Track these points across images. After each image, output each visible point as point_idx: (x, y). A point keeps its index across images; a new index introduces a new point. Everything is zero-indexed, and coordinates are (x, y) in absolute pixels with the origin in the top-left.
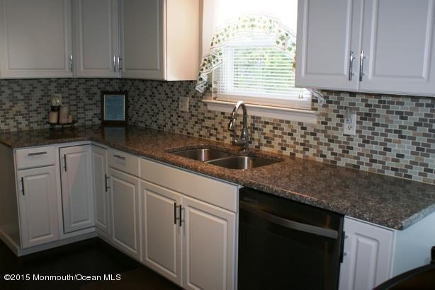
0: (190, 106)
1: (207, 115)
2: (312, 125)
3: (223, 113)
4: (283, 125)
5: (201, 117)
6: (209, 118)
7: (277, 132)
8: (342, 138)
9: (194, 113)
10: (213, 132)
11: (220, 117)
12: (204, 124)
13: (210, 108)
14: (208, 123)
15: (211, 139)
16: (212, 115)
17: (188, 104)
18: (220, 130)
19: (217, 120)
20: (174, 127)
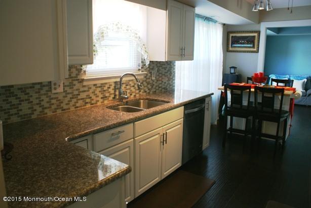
0: (64, 86)
1: (82, 89)
3: (95, 85)
4: (131, 83)
5: (76, 93)
6: (85, 91)
7: (128, 87)
8: (151, 82)
9: (69, 91)
10: (88, 100)
11: (94, 88)
12: (79, 97)
13: (85, 83)
14: (83, 95)
15: (87, 106)
16: (86, 89)
17: (62, 85)
18: (94, 97)
19: (91, 91)
20: (46, 111)
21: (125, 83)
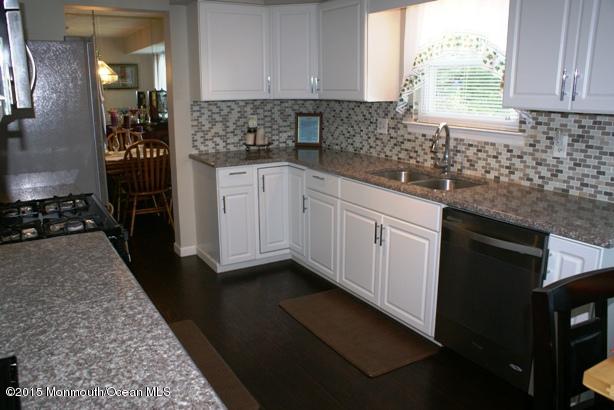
0: (389, 128)
1: (407, 136)
2: (519, 148)
3: (424, 135)
4: (487, 148)
5: (400, 139)
6: (409, 140)
7: (481, 155)
8: (551, 161)
9: (394, 135)
10: (413, 154)
11: (421, 139)
12: (403, 146)
13: (410, 130)
14: (407, 145)
15: (411, 162)
16: (412, 137)
17: (387, 126)
18: (421, 152)
19: (418, 143)
20: (372, 150)
21: (477, 146)
